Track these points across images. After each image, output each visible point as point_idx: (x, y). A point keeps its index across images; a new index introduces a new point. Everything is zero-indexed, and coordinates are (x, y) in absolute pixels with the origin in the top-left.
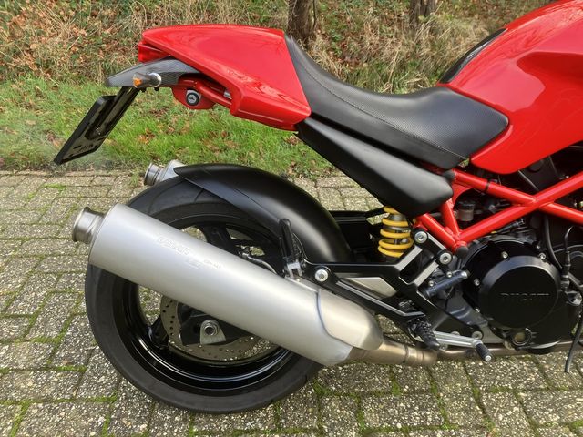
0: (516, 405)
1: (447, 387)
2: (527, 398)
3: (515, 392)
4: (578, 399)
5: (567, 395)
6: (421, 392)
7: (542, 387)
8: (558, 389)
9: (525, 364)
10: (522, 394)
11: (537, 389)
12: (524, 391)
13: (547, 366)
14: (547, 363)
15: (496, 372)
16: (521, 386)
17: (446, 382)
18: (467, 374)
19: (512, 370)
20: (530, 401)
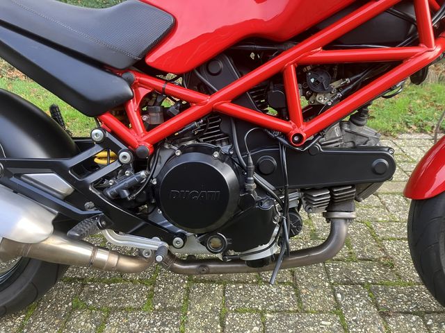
0: (257, 325)
1: (198, 307)
2: (271, 319)
3: (262, 313)
4: (323, 322)
5: (314, 318)
6: (172, 309)
7: (291, 309)
8: (307, 312)
9: (283, 288)
10: (268, 315)
11: (285, 311)
12: (272, 312)
13: (304, 291)
14: (306, 288)
15: (252, 294)
16: (272, 308)
17: (199, 301)
18: (224, 295)
19: (269, 293)
20: (273, 322)
